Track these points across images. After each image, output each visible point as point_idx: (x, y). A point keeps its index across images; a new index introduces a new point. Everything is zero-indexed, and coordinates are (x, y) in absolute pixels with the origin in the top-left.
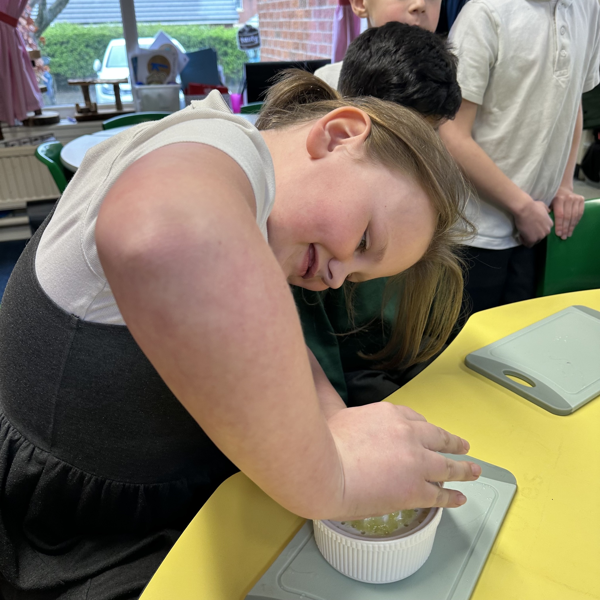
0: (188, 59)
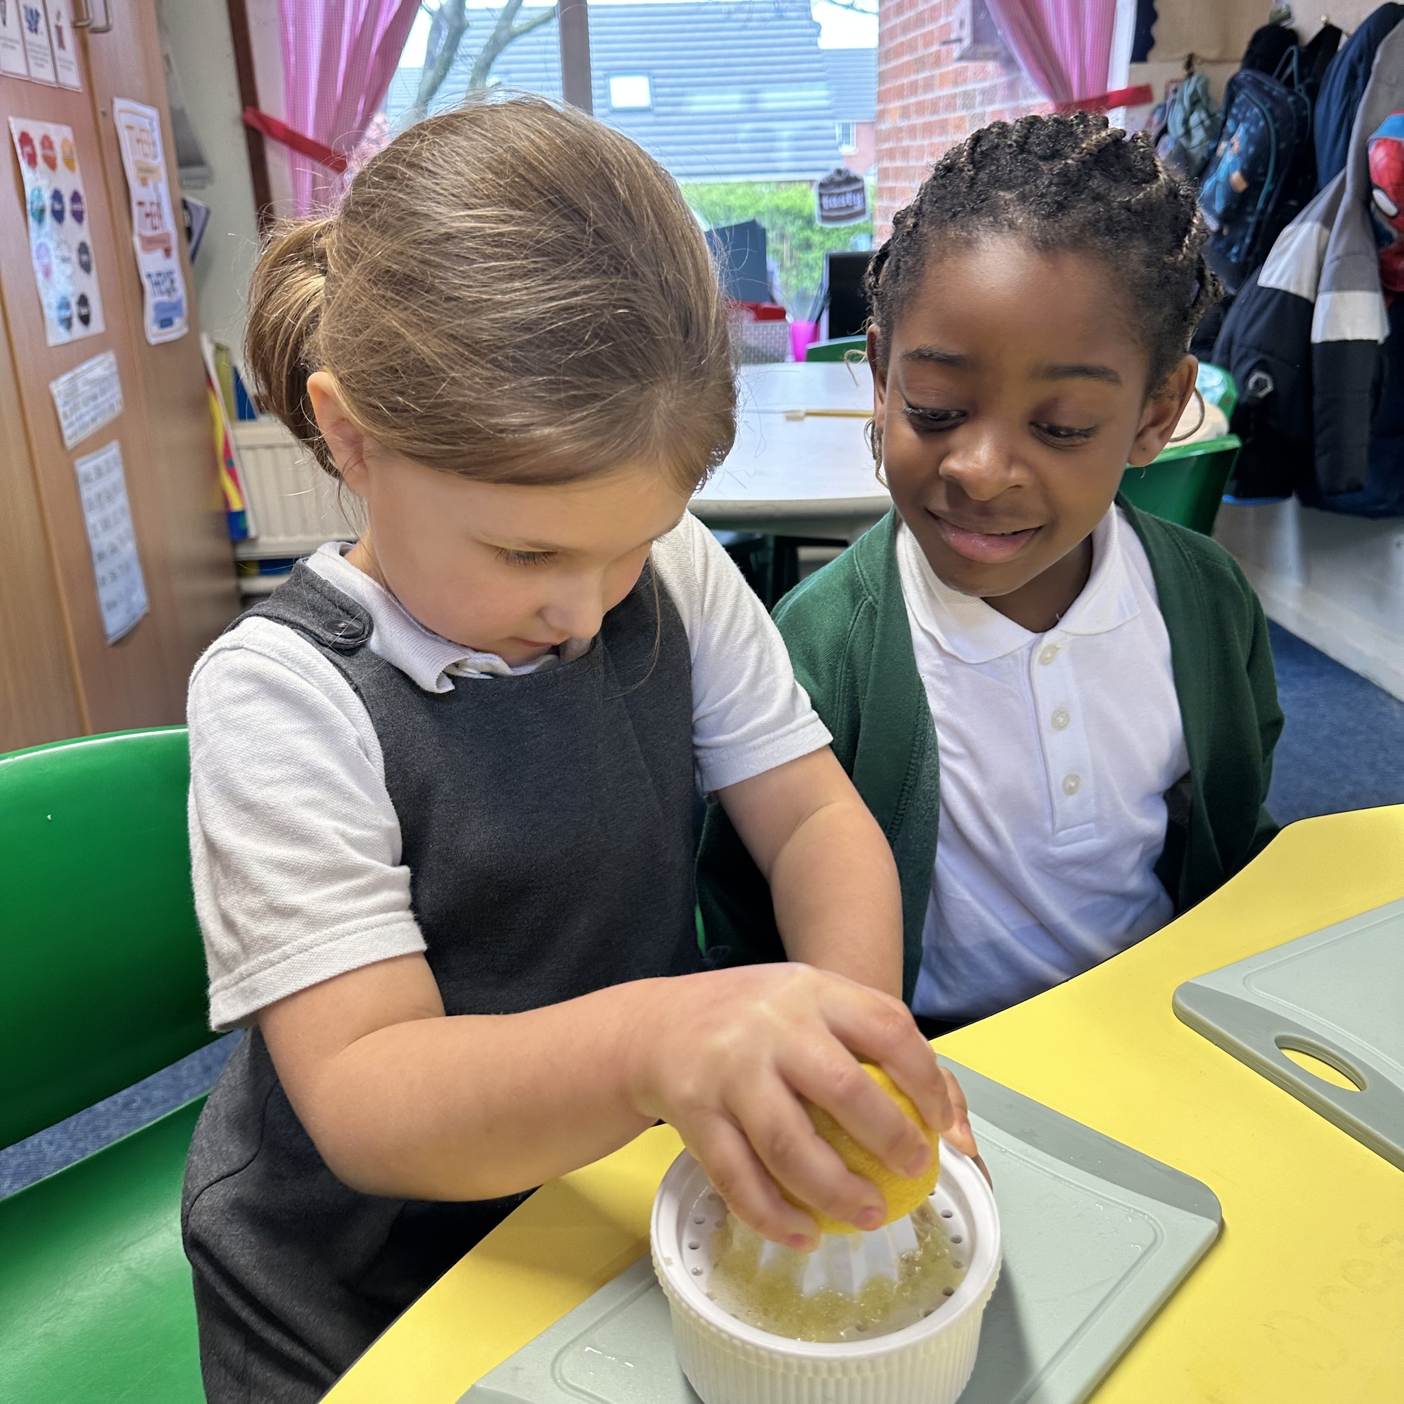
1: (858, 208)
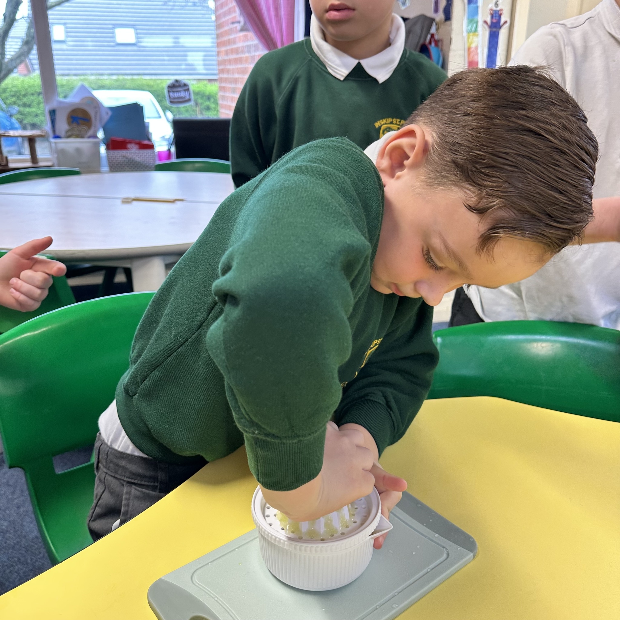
1: (187, 98)
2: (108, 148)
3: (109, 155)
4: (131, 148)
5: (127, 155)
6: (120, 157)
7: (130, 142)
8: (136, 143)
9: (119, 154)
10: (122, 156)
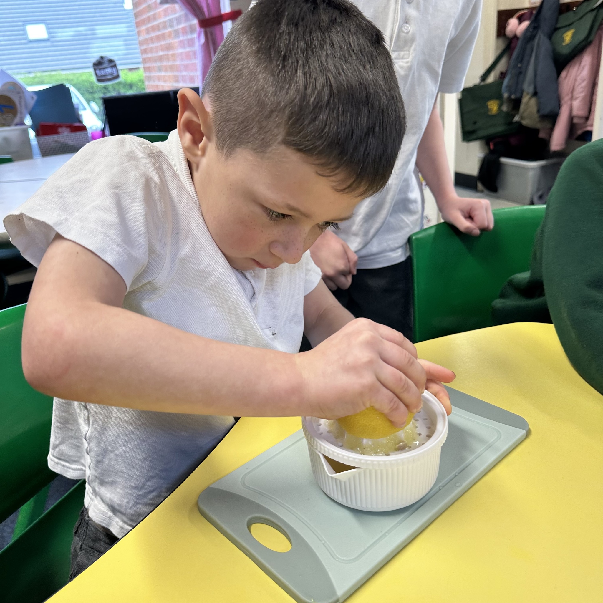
0: (35, 97)
1: (115, 74)
2: (38, 134)
3: (40, 141)
4: (63, 132)
5: (59, 140)
6: (51, 142)
7: (61, 126)
8: (67, 127)
9: (51, 139)
10: (53, 141)
